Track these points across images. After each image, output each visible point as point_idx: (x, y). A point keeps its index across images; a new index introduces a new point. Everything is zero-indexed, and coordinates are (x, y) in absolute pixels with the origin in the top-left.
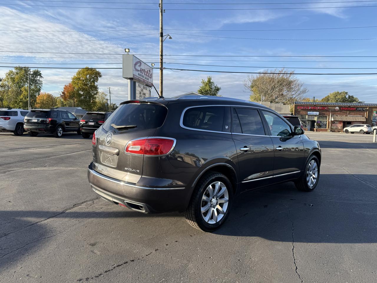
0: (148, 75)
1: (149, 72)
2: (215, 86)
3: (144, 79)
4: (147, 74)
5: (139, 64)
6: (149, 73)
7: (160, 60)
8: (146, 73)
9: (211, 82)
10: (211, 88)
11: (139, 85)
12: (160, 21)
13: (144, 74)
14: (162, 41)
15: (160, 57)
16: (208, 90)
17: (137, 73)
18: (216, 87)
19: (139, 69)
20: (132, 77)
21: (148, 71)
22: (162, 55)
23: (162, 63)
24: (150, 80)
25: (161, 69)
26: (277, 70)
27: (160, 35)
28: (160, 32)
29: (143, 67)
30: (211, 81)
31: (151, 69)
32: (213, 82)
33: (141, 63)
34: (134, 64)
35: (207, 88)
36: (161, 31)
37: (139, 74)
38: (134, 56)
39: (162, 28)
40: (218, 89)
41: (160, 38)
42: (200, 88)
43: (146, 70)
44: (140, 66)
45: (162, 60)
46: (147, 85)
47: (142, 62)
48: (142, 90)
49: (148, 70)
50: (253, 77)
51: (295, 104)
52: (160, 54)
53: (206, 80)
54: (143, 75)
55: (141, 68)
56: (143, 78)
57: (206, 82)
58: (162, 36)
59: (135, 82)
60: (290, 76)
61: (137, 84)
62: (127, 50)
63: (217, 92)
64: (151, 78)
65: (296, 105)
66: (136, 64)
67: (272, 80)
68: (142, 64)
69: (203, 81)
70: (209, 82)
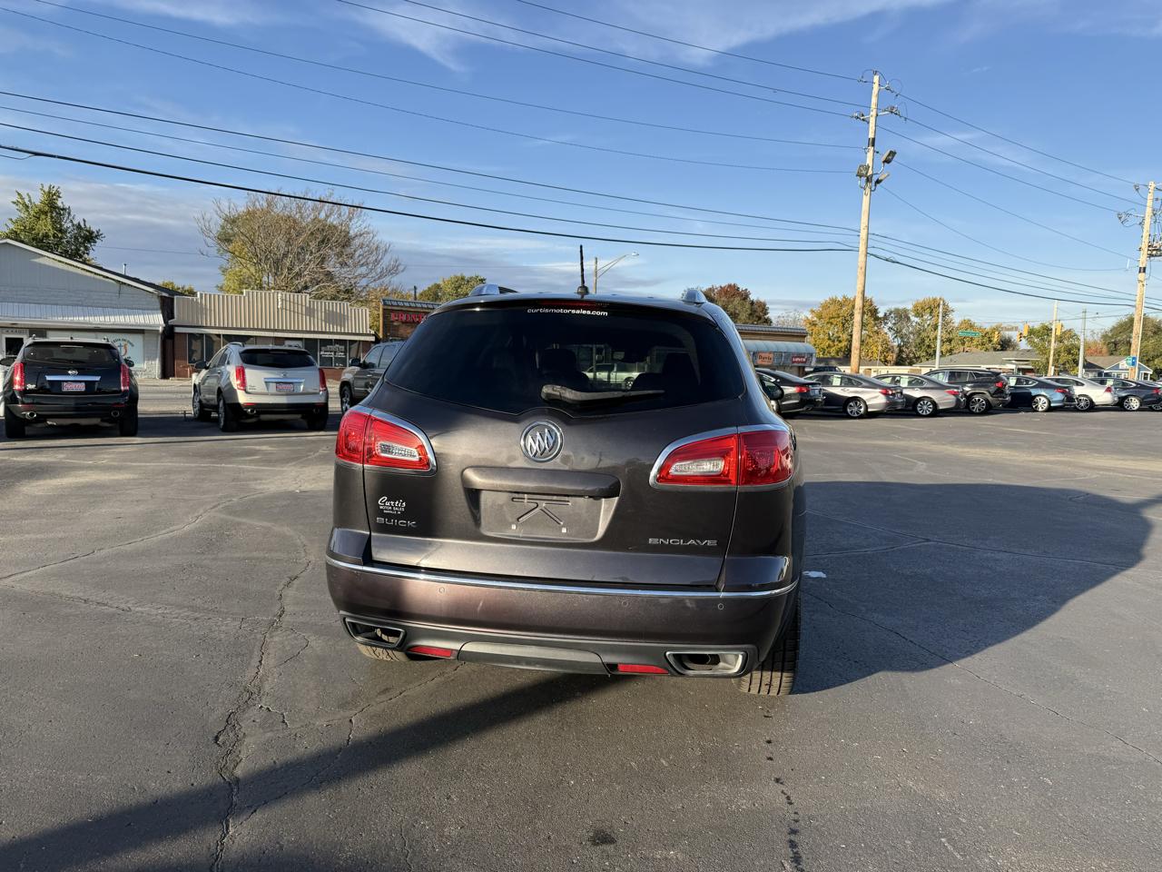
2: (75, 222)
9: (55, 208)
10: (60, 231)
16: (46, 236)
18: (79, 227)
30: (59, 203)
32: (63, 209)
35: (45, 226)
40: (90, 237)
42: (12, 227)
51: (385, 304)
53: (38, 199)
57: (38, 203)
63: (86, 248)
65: (386, 307)
69: (23, 199)
70: (52, 207)
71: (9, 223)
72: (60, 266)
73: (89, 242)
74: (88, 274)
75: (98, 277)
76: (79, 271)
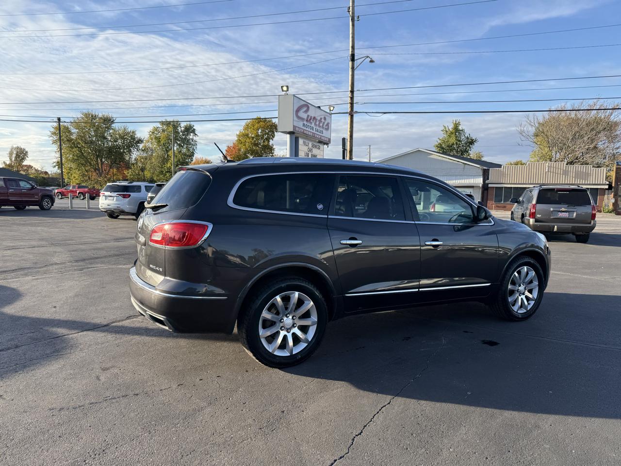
0: (321, 125)
1: (323, 120)
2: (466, 136)
3: (314, 132)
4: (319, 124)
5: (305, 109)
6: (324, 123)
7: (349, 99)
8: (318, 123)
9: (458, 130)
10: (460, 141)
11: (304, 143)
12: (351, 36)
13: (313, 124)
14: (353, 68)
15: (349, 94)
16: (453, 144)
17: (300, 124)
18: (468, 138)
19: (305, 116)
20: (292, 130)
21: (321, 119)
22: (352, 92)
23: (352, 104)
24: (325, 134)
25: (350, 114)
26: (584, 103)
27: (349, 58)
28: (350, 53)
29: (312, 113)
30: (460, 128)
31: (328, 116)
32: (462, 130)
33: (308, 107)
34: (295, 110)
35: (453, 140)
36: (352, 52)
37: (304, 125)
38: (295, 96)
39: (353, 47)
40: (471, 142)
41: (350, 63)
42: (439, 142)
43: (319, 118)
44: (306, 111)
45: (352, 98)
46: (320, 142)
47: (309, 105)
48: (311, 150)
49: (323, 117)
51: (618, 165)
52: (350, 89)
53: (451, 127)
54: (313, 125)
55: (308, 116)
56: (311, 131)
57: (450, 130)
58: (353, 59)
59: (298, 137)
60: (612, 114)
61: (301, 141)
62: (285, 88)
63: (470, 147)
64: (327, 129)
65: (618, 167)
66: (298, 111)
67: (577, 121)
68: (311, 108)
69: (445, 128)
70: (457, 130)
71: (438, 140)
73: (471, 145)
75: (454, 162)
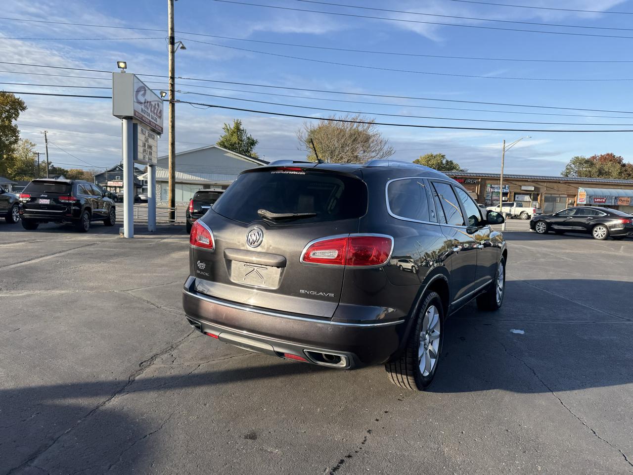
0: (155, 112)
1: (157, 106)
2: (248, 136)
3: (150, 119)
4: (154, 111)
5: (142, 92)
6: (158, 109)
7: (170, 85)
8: (153, 109)
9: (240, 130)
10: (241, 141)
11: (142, 130)
12: (169, 16)
13: (149, 109)
14: (173, 52)
15: (170, 81)
16: (235, 143)
17: (139, 108)
18: (249, 138)
19: (142, 100)
20: (131, 114)
21: (155, 104)
22: (173, 78)
23: (173, 91)
24: (158, 122)
25: (170, 102)
26: (349, 117)
27: (168, 41)
28: (169, 35)
29: (149, 97)
30: (241, 127)
31: (160, 102)
32: (243, 130)
33: (145, 90)
34: (135, 90)
35: (234, 139)
36: (171, 34)
37: (142, 110)
38: (136, 77)
39: (172, 29)
40: (252, 143)
41: (170, 46)
43: (153, 103)
44: (144, 95)
45: (173, 85)
46: (153, 131)
47: (147, 89)
48: (147, 140)
49: (156, 103)
50: (312, 125)
52: (170, 75)
53: (232, 126)
54: (149, 111)
55: (145, 100)
56: (148, 117)
57: (232, 128)
58: (172, 43)
59: (137, 124)
60: (368, 128)
61: (139, 128)
62: (122, 65)
63: (251, 149)
64: (160, 117)
66: (138, 91)
67: (341, 132)
68: (148, 92)
69: (226, 126)
70: (238, 130)
71: (221, 138)
72: (235, 157)
73: (253, 145)
74: (246, 160)
75: (250, 162)
76: (244, 160)
